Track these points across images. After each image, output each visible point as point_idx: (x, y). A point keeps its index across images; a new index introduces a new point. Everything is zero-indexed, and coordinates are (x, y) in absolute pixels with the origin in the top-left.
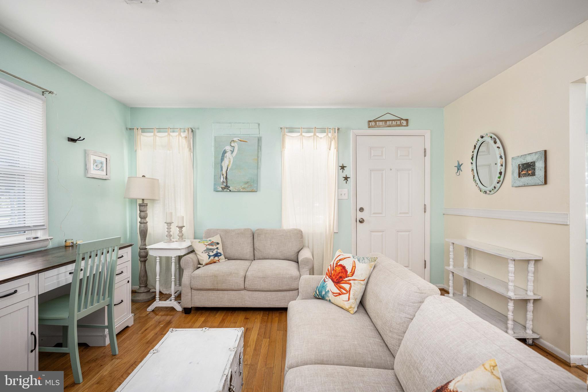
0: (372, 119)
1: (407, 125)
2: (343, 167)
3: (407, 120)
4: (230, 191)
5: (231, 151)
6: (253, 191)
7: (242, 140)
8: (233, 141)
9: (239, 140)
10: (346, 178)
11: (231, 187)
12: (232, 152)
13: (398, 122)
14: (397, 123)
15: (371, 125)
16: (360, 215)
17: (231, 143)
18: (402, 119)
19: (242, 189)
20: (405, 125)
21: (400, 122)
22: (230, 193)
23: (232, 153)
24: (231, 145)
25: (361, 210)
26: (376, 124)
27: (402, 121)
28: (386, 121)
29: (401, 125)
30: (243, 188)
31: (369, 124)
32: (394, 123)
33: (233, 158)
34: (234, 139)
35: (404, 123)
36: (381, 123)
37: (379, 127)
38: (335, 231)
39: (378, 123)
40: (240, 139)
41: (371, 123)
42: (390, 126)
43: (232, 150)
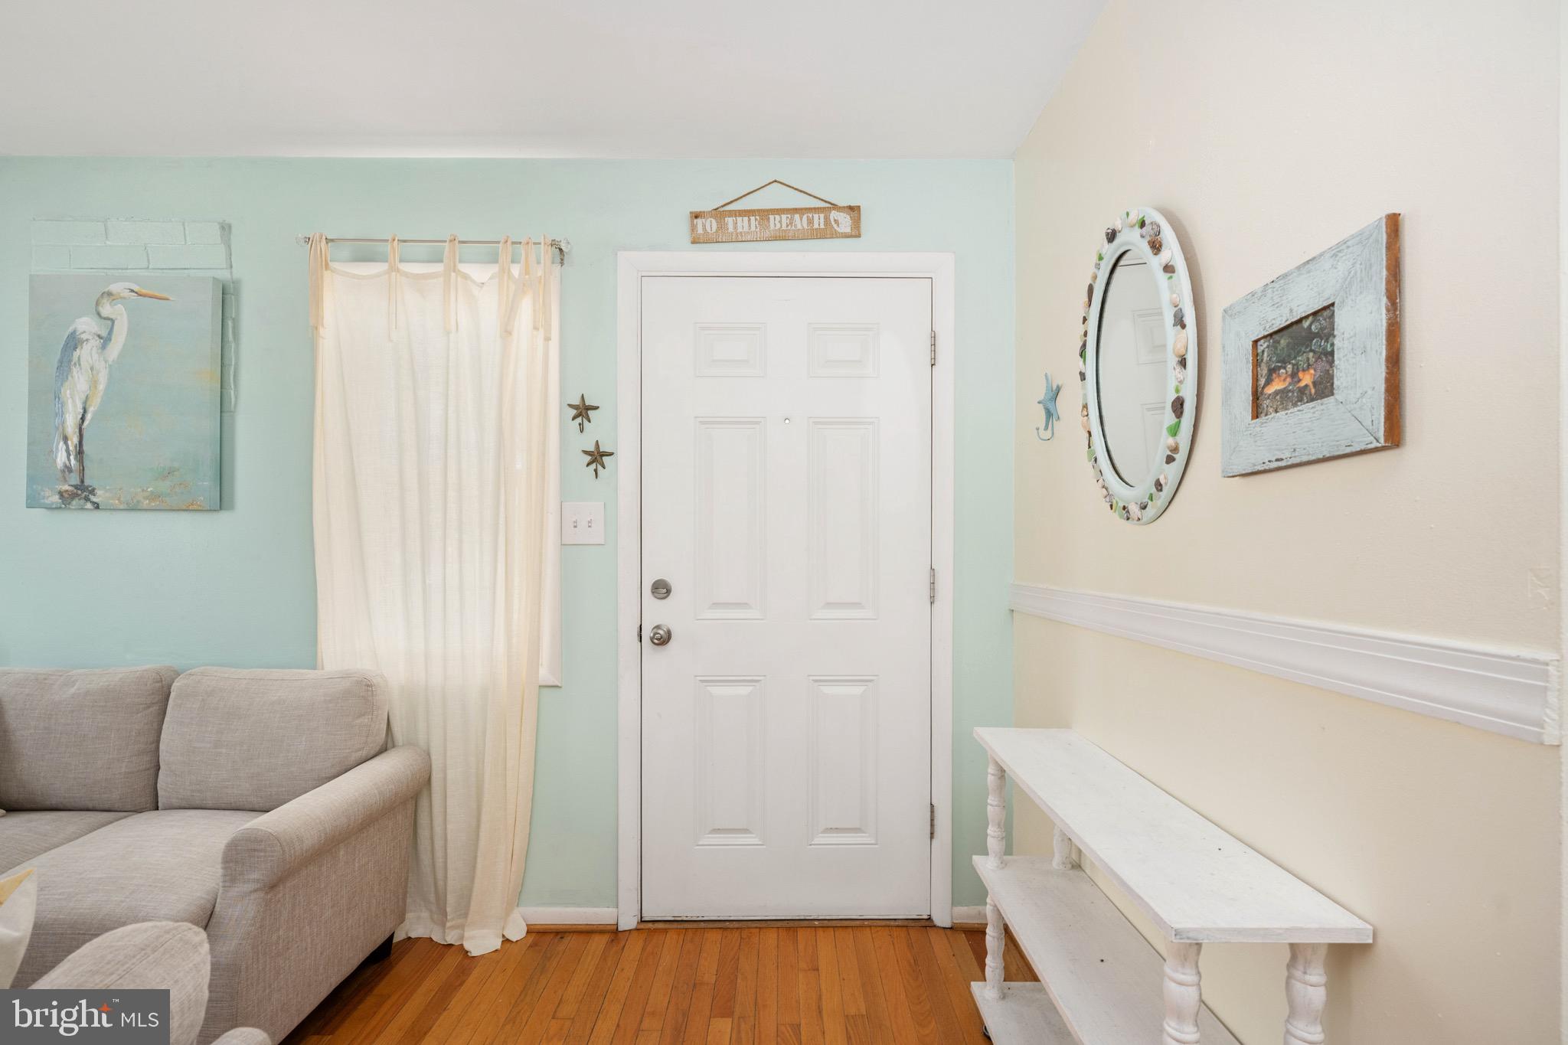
0: (707, 206)
1: (856, 233)
2: (583, 411)
3: (854, 210)
4: (97, 506)
5: (99, 336)
6: (195, 507)
7: (144, 291)
8: (110, 294)
9: (132, 291)
10: (597, 457)
11: (99, 492)
12: (105, 341)
13: (819, 221)
14: (810, 222)
15: (700, 230)
16: (657, 613)
17: (97, 304)
18: (834, 207)
19: (146, 498)
20: (848, 230)
21: (827, 219)
22: (98, 514)
23: (104, 347)
24: (99, 314)
25: (662, 589)
26: (722, 227)
27: (834, 215)
28: (764, 214)
29: (827, 233)
30: (154, 497)
31: (693, 228)
32: (800, 223)
33: (110, 366)
34: (114, 288)
35: (844, 222)
36: (742, 223)
37: (738, 239)
38: (545, 675)
39: (730, 220)
40: (136, 288)
41: (699, 221)
42: (781, 237)
43: (104, 334)
